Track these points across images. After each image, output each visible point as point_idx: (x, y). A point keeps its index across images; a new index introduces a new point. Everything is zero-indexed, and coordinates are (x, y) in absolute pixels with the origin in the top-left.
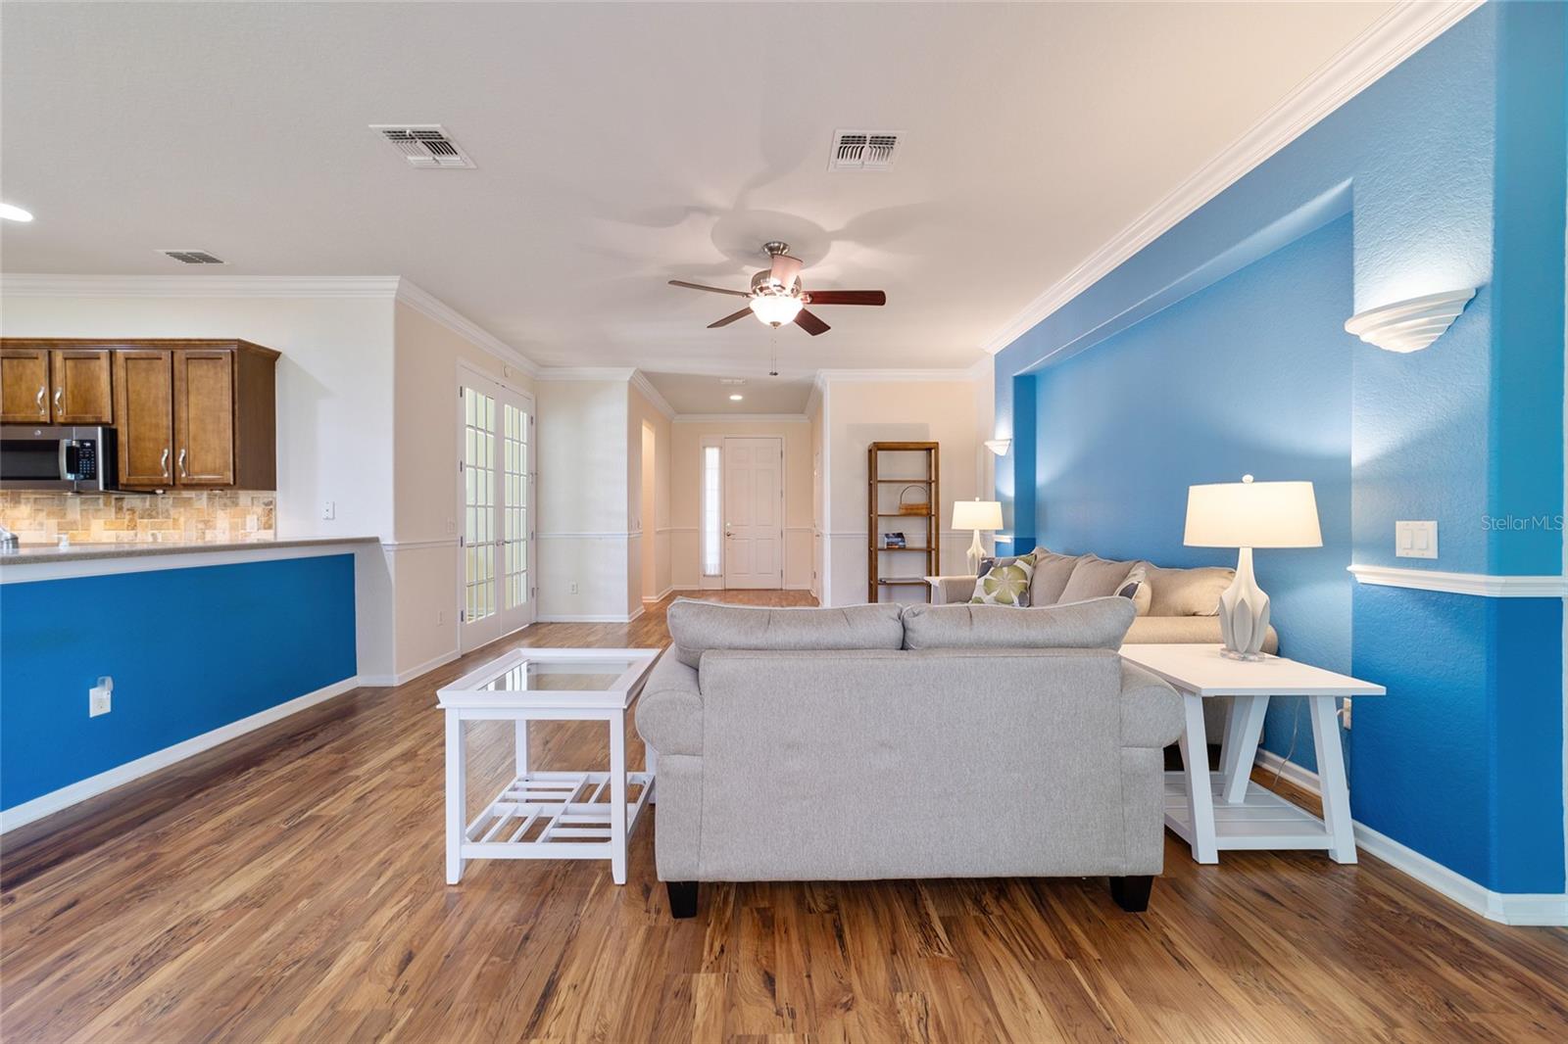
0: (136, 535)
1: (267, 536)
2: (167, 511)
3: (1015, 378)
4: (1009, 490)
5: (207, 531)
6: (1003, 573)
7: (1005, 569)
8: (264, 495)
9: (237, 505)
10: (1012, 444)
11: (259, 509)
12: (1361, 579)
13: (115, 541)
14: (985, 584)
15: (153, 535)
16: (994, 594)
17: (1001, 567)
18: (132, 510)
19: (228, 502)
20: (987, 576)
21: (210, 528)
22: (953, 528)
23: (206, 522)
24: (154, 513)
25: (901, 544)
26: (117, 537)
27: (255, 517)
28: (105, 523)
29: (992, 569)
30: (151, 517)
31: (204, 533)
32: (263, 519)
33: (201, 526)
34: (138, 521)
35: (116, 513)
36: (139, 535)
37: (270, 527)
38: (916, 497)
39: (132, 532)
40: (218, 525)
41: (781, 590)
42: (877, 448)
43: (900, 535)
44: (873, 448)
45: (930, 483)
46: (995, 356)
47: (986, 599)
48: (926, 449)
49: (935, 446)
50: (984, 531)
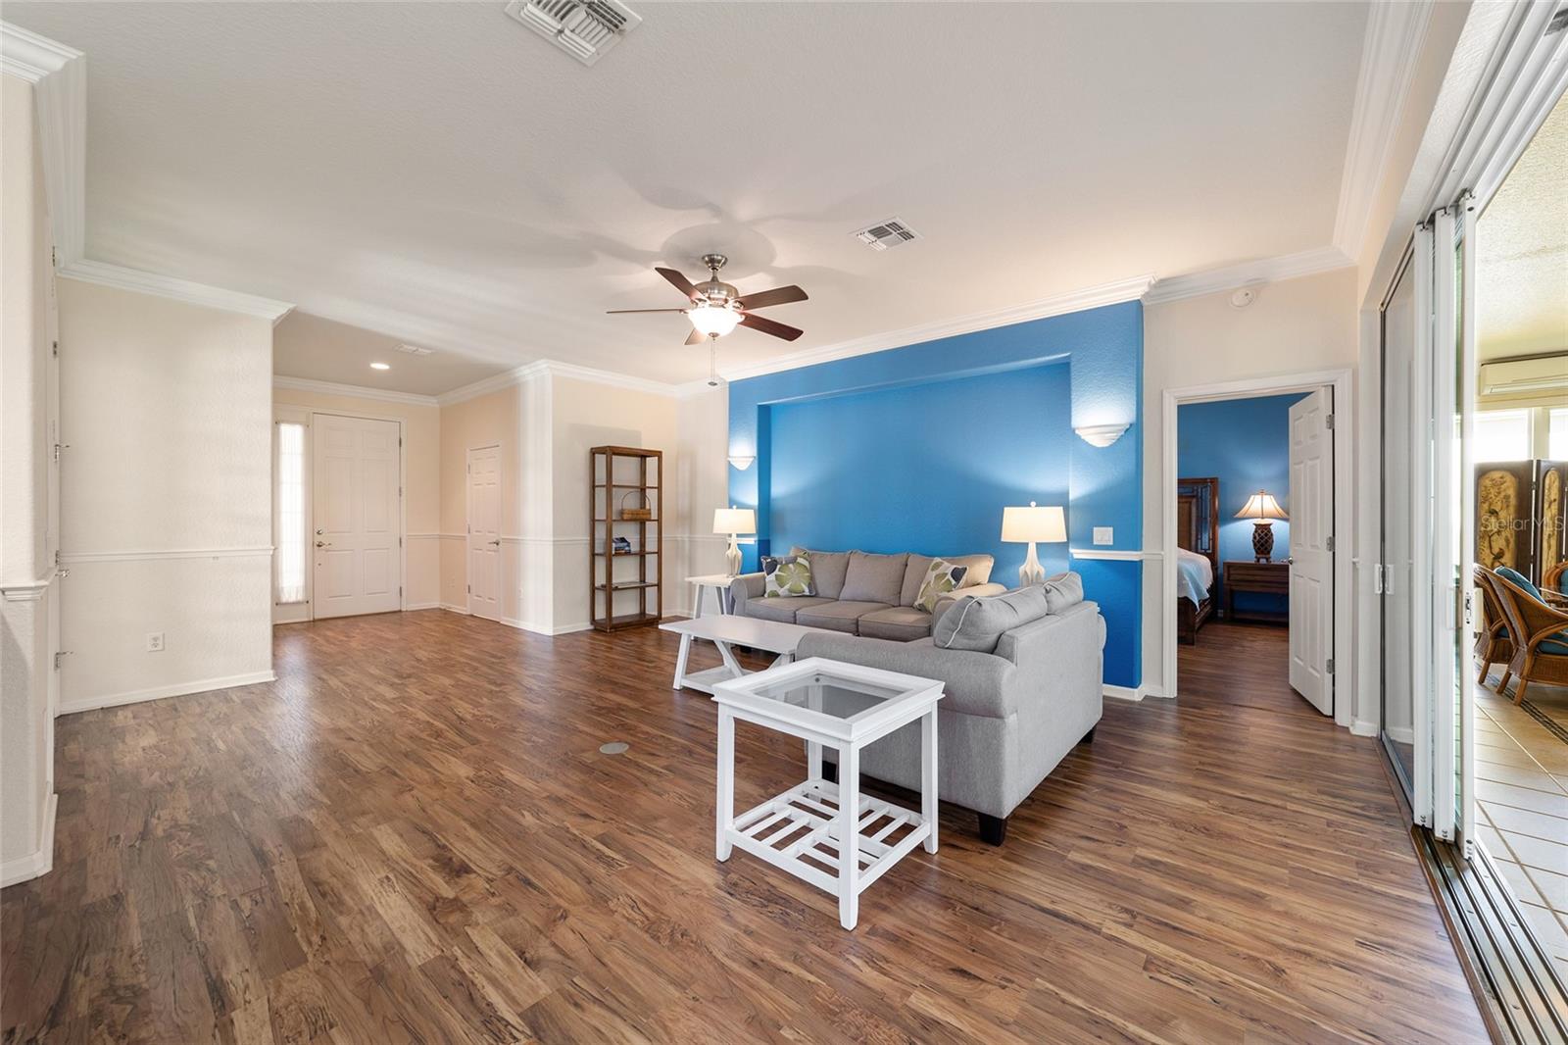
3: (759, 406)
4: (753, 499)
6: (790, 569)
7: (791, 565)
10: (756, 462)
12: (1076, 556)
14: (777, 579)
16: (787, 587)
17: (787, 564)
20: (777, 572)
22: (715, 532)
25: (627, 548)
29: (779, 566)
38: (631, 503)
41: (400, 611)
42: (612, 452)
43: (623, 540)
44: (594, 452)
45: (643, 489)
46: (730, 383)
47: (781, 591)
48: (643, 456)
49: (659, 454)
50: (738, 536)
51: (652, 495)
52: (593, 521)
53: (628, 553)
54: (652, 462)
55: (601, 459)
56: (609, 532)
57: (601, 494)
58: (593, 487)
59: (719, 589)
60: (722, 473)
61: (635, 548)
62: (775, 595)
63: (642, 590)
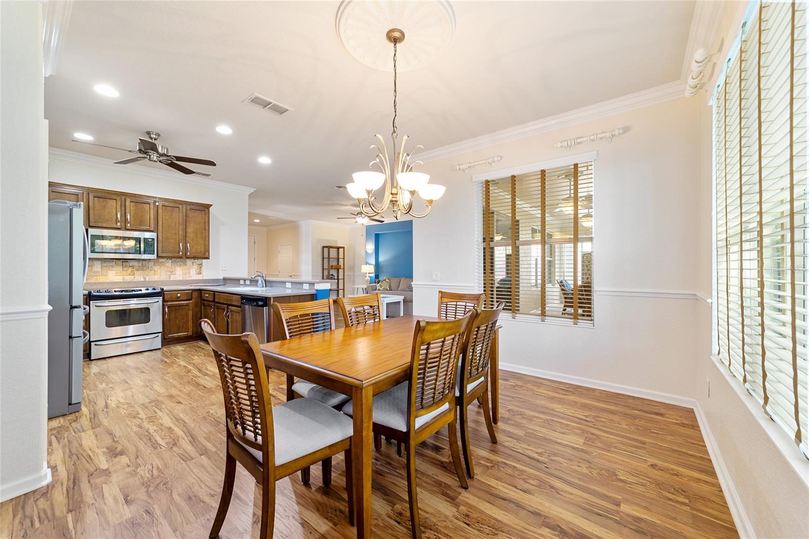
0: (134, 278)
1: (199, 277)
2: (151, 267)
3: (376, 234)
4: (373, 262)
5: (171, 276)
7: (384, 281)
8: (199, 261)
9: (186, 265)
10: (374, 250)
11: (196, 267)
13: (122, 280)
14: (380, 285)
15: (144, 277)
16: (383, 287)
18: (132, 267)
19: (182, 264)
20: (380, 283)
21: (173, 274)
22: (361, 272)
23: (171, 272)
24: (145, 268)
25: (334, 277)
26: (123, 279)
27: (194, 270)
28: (117, 273)
30: (142, 270)
31: (170, 276)
32: (197, 271)
33: (169, 273)
34: (136, 272)
35: (123, 267)
36: (136, 278)
37: (201, 274)
39: (132, 277)
40: (177, 273)
42: (329, 247)
43: (332, 275)
44: (323, 247)
45: (338, 259)
46: (367, 226)
47: (381, 289)
48: (338, 248)
49: (344, 248)
50: (369, 273)
51: (341, 261)
52: (323, 269)
53: (334, 279)
54: (341, 250)
55: (326, 250)
56: (329, 272)
57: (326, 261)
58: (323, 258)
59: (363, 289)
60: (364, 253)
61: (336, 278)
62: (379, 290)
63: (338, 291)
